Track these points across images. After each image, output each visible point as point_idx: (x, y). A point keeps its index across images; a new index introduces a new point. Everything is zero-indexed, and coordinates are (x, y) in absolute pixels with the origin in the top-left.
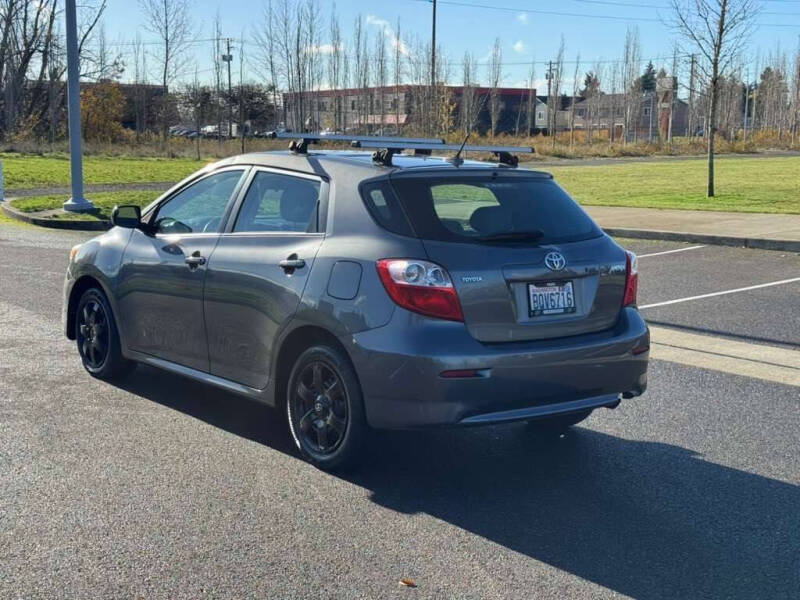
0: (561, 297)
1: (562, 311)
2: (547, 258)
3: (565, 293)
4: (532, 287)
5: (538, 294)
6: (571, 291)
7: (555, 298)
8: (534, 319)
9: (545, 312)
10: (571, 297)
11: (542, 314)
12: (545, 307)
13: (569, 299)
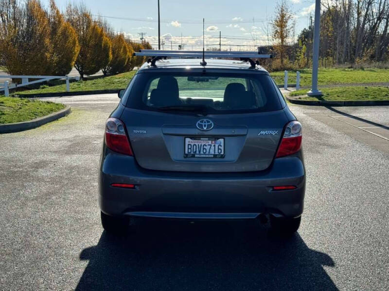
0: (213, 147)
1: (212, 156)
2: (199, 122)
3: (217, 146)
4: (188, 140)
5: (192, 144)
6: (222, 144)
7: (207, 148)
8: (187, 159)
9: (196, 156)
10: (222, 148)
11: (193, 156)
12: (198, 152)
13: (219, 149)
